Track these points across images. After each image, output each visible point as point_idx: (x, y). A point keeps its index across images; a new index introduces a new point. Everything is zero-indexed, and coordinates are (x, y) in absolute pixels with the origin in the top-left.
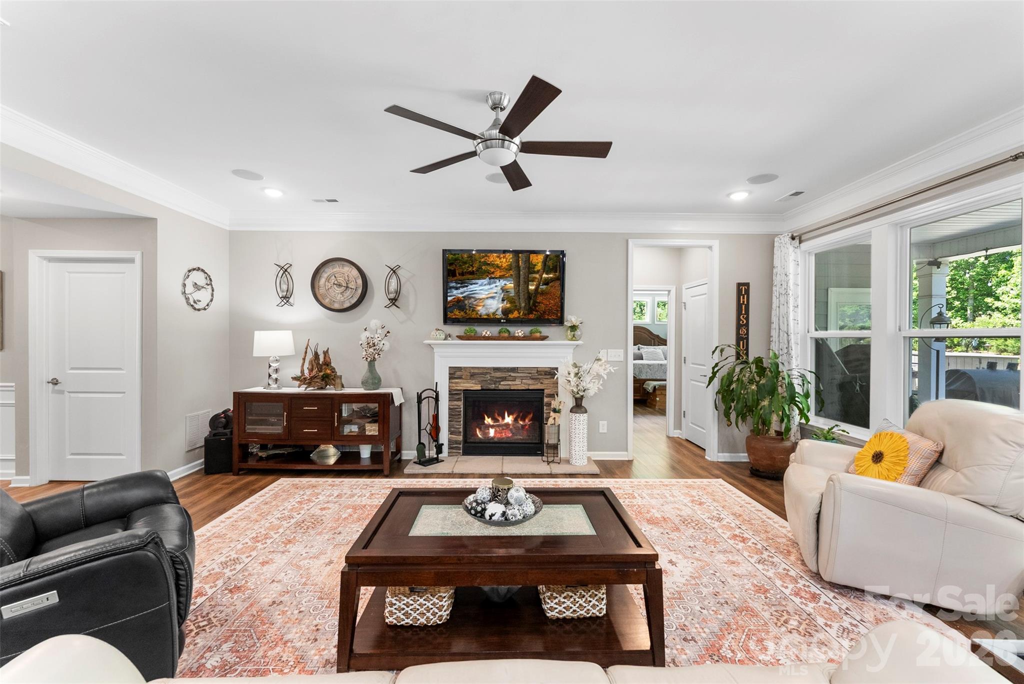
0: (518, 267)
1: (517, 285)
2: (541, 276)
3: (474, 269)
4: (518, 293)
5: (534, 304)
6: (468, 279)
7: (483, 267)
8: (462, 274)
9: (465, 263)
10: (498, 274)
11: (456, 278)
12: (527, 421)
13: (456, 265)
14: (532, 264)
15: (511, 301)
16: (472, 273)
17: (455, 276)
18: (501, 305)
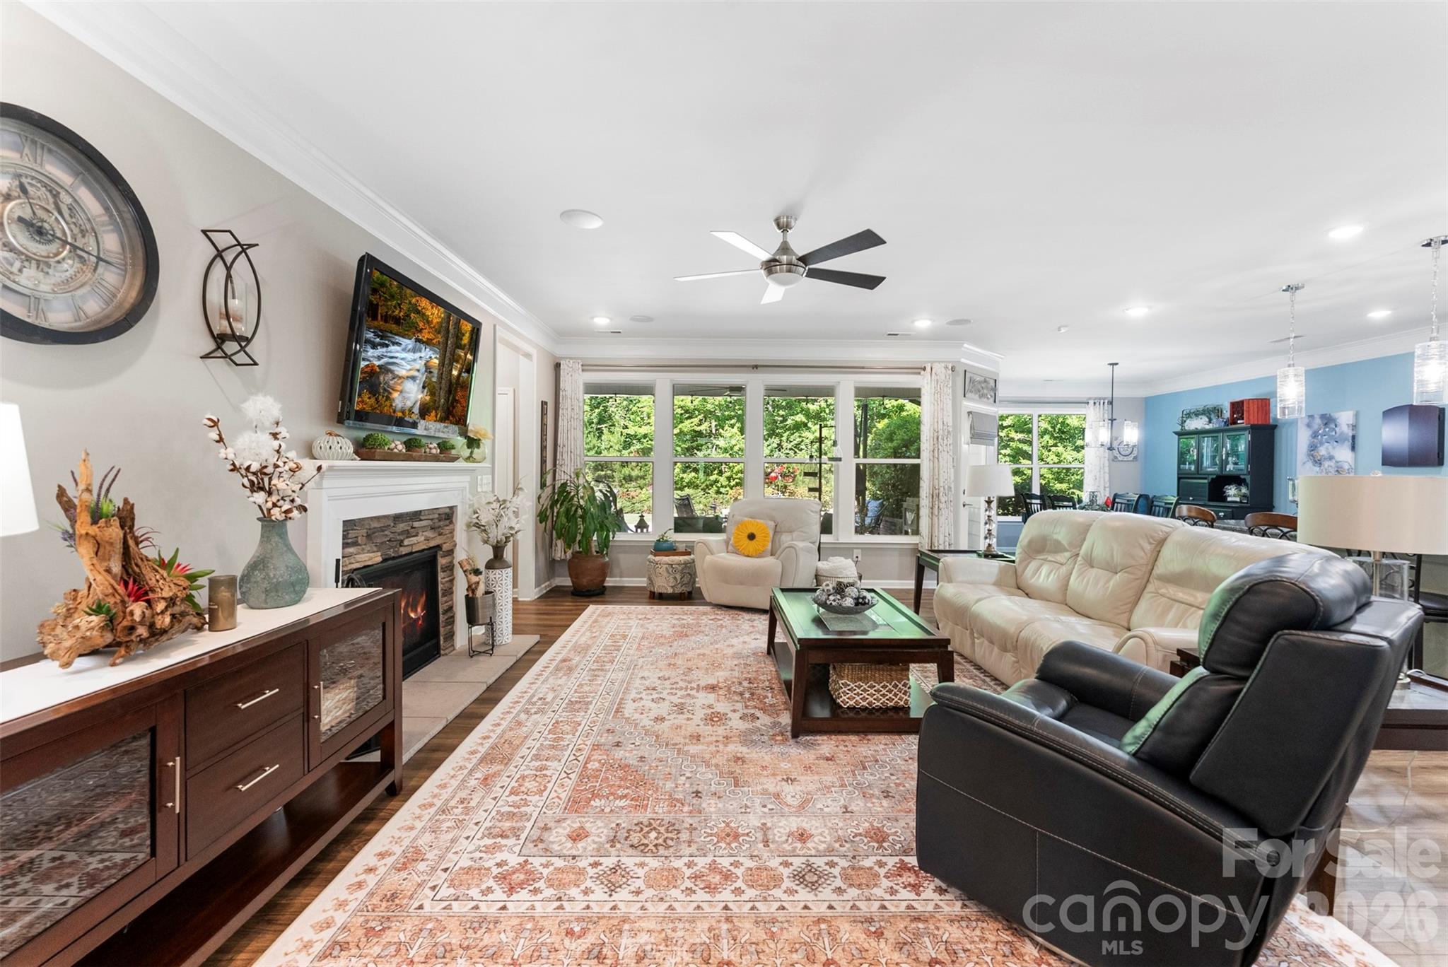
0: (448, 330)
1: (442, 364)
2: (466, 355)
3: (402, 314)
4: (440, 377)
5: (452, 403)
6: (391, 333)
7: (412, 315)
8: (386, 318)
9: (392, 297)
10: (425, 335)
11: (376, 323)
12: (419, 610)
13: (380, 296)
14: (461, 333)
15: (432, 394)
16: (397, 321)
17: (377, 319)
18: (420, 396)
